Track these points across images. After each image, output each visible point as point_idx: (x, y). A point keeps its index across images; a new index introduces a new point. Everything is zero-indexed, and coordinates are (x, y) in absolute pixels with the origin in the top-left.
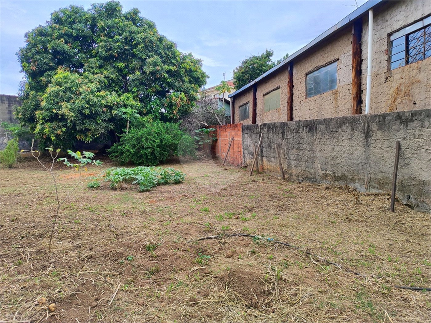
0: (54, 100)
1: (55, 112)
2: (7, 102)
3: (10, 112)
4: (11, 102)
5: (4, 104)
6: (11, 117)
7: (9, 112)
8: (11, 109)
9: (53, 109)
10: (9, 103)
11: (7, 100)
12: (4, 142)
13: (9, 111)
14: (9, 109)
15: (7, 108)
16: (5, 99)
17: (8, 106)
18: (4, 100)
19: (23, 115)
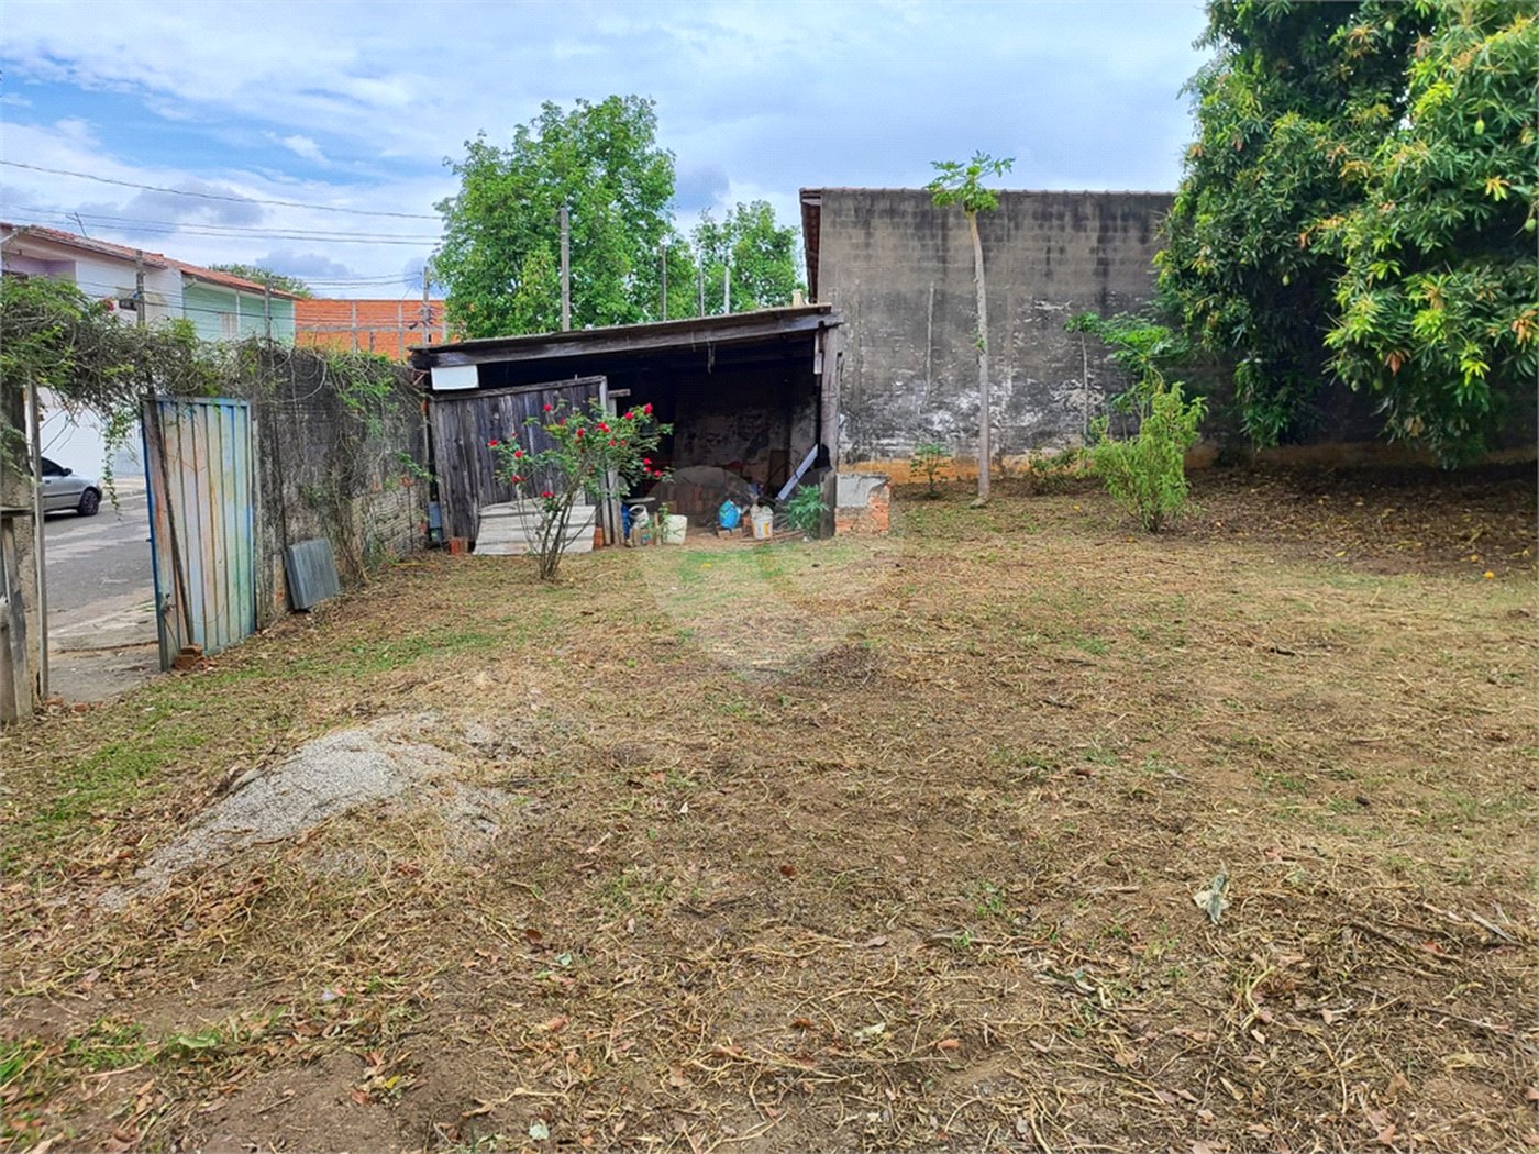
0: (1489, 115)
1: (1500, 193)
2: (1094, 224)
3: (1103, 268)
4: (1110, 223)
5: (1082, 234)
6: (1104, 289)
7: (1101, 267)
8: (1110, 255)
9: (1482, 175)
10: (1104, 229)
11: (1097, 213)
12: (1072, 399)
13: (1101, 262)
14: (1101, 255)
15: (1092, 251)
16: (1088, 209)
17: (1101, 240)
18: (1087, 218)
19: (1221, 256)
